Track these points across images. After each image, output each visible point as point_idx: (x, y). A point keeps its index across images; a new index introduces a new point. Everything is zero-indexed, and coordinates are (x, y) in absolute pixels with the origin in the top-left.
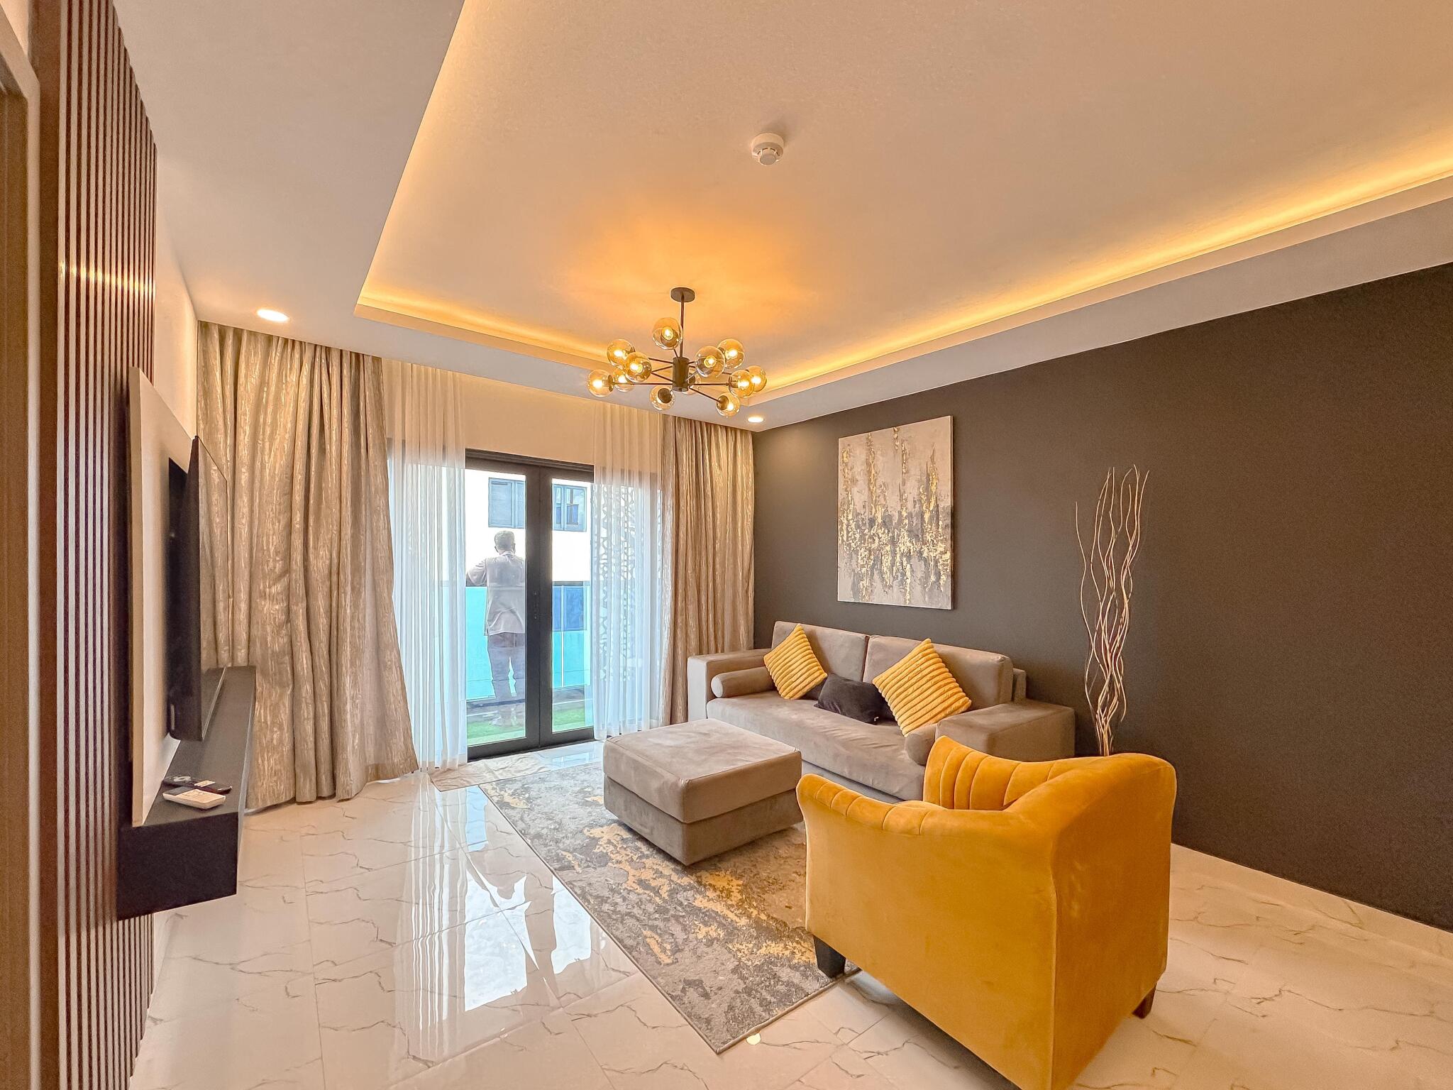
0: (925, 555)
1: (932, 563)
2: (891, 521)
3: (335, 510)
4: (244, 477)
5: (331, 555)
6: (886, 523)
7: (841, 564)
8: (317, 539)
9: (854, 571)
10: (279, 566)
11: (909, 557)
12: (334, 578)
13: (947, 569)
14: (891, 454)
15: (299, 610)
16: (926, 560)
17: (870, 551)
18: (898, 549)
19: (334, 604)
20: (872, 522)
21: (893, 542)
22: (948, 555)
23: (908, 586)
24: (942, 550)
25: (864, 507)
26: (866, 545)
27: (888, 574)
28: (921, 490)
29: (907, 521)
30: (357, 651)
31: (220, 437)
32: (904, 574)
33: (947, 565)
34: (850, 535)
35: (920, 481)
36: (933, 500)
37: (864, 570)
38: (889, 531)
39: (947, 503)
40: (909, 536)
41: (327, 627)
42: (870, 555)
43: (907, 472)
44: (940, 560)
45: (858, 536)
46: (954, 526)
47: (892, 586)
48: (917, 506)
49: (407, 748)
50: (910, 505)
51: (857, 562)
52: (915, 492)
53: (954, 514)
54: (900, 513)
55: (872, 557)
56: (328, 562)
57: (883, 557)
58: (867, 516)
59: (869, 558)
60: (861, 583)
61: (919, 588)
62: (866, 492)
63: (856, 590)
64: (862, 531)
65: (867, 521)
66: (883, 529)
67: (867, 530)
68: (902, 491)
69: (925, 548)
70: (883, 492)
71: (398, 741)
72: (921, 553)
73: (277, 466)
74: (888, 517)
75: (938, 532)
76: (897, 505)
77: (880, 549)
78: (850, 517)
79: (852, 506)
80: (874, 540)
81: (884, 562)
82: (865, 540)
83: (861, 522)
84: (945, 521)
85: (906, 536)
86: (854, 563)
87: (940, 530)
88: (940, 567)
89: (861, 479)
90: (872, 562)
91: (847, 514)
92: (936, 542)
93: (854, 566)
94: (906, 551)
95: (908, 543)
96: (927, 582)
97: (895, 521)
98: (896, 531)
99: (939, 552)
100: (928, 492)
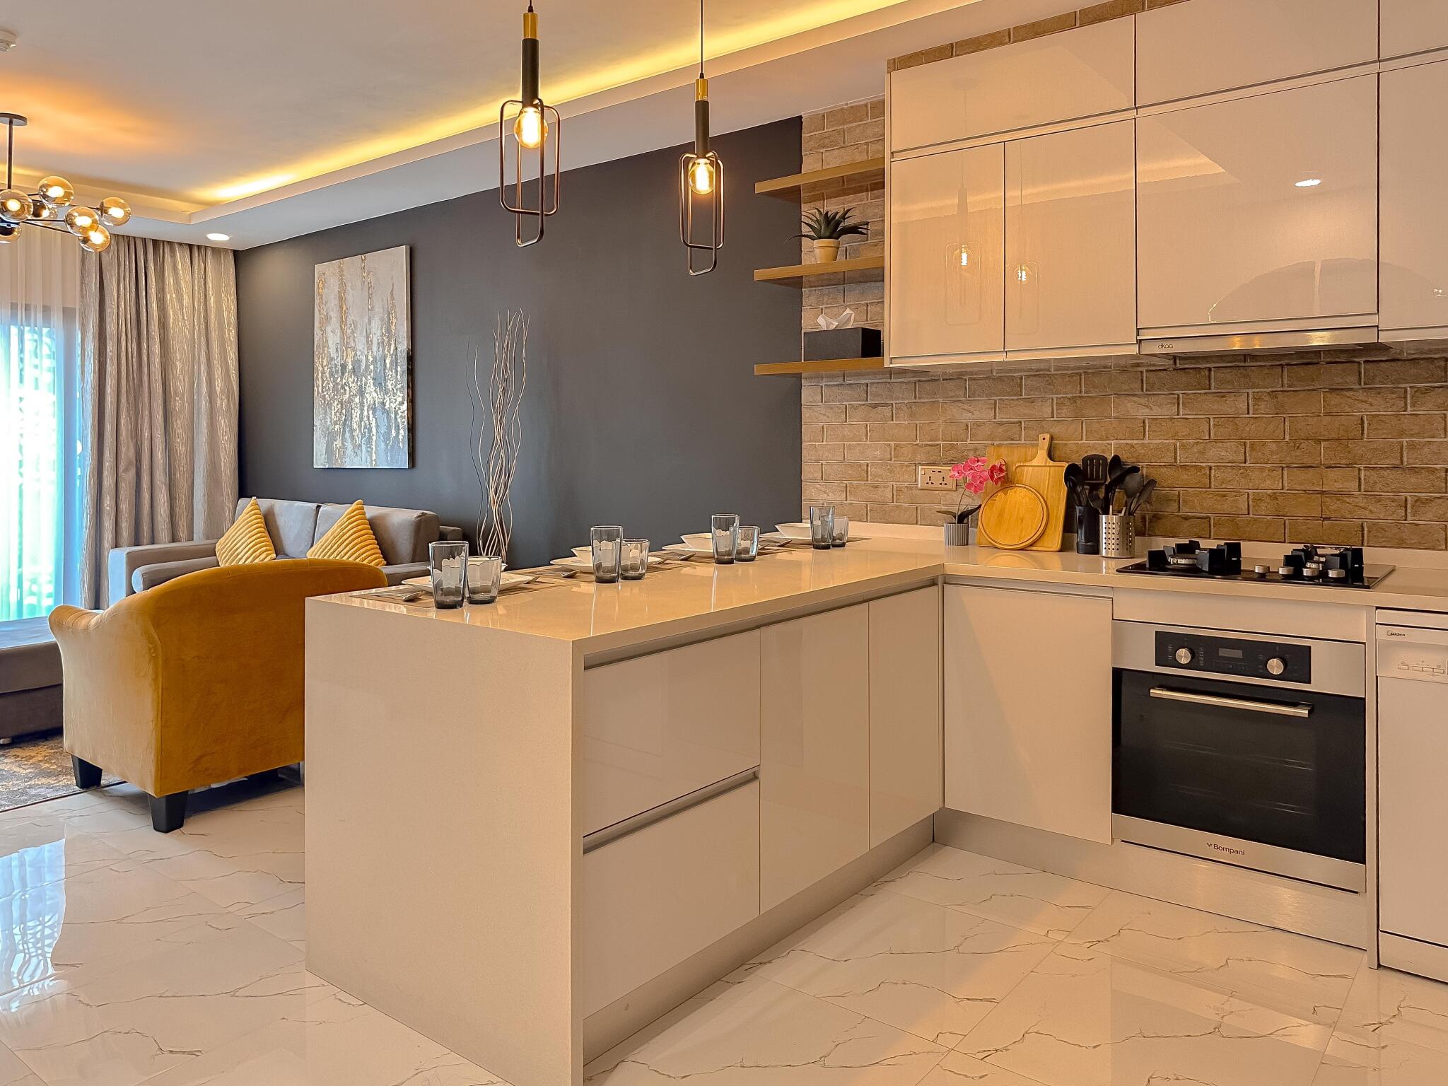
0: (387, 406)
1: (393, 416)
2: (359, 367)
6: (355, 369)
7: (317, 421)
9: (327, 429)
11: (374, 410)
14: (359, 283)
17: (342, 404)
18: (365, 400)
20: (344, 367)
21: (361, 392)
22: (405, 407)
23: (373, 443)
24: (400, 399)
25: (337, 351)
26: (339, 397)
27: (358, 430)
28: (383, 331)
29: (372, 367)
32: (370, 430)
33: (405, 417)
34: (324, 385)
35: (382, 319)
36: (393, 342)
37: (337, 427)
38: (357, 380)
39: (404, 345)
40: (374, 385)
42: (342, 409)
43: (373, 308)
44: (399, 412)
45: (331, 386)
46: (411, 372)
47: (358, 445)
48: (381, 349)
50: (375, 348)
51: (331, 418)
52: (379, 333)
53: (411, 359)
54: (367, 357)
55: (344, 411)
57: (353, 411)
58: (339, 362)
59: (341, 412)
60: (334, 443)
61: (382, 446)
62: (338, 331)
63: (329, 451)
64: (335, 381)
65: (340, 368)
66: (353, 376)
67: (339, 379)
68: (369, 332)
69: (387, 399)
70: (353, 332)
72: (383, 404)
74: (356, 363)
75: (397, 380)
76: (364, 348)
77: (350, 401)
78: (325, 364)
79: (326, 349)
80: (345, 390)
81: (354, 416)
82: (337, 391)
83: (334, 370)
84: (402, 367)
85: (372, 384)
86: (329, 420)
87: (399, 377)
88: (399, 420)
89: (334, 315)
90: (344, 417)
91: (323, 359)
92: (395, 391)
93: (329, 423)
94: (372, 402)
95: (374, 393)
96: (389, 438)
97: (363, 366)
98: (364, 378)
99: (398, 403)
100: (389, 333)
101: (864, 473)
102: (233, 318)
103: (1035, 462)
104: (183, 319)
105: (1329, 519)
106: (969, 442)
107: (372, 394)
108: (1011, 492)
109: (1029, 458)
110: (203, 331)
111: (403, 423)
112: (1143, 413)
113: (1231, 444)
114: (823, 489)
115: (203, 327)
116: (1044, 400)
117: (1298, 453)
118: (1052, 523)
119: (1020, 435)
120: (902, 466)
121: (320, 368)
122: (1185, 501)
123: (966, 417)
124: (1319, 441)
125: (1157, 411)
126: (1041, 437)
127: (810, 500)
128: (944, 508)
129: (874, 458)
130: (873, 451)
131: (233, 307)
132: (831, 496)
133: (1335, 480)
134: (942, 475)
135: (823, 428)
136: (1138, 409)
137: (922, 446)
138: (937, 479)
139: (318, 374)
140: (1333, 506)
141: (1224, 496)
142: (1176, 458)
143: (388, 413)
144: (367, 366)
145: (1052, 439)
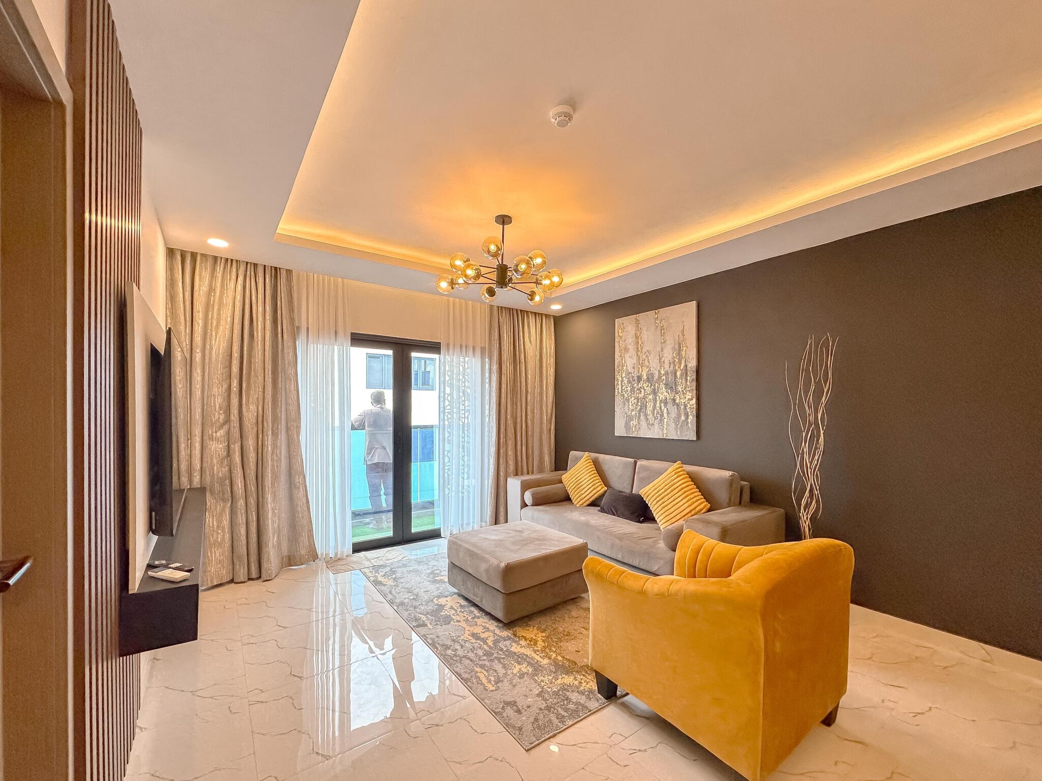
0: (677, 401)
1: (683, 407)
2: (653, 377)
3: (261, 378)
4: (198, 356)
5: (258, 409)
6: (650, 379)
7: (617, 409)
8: (248, 399)
9: (626, 414)
10: (222, 417)
11: (666, 404)
12: (260, 426)
13: (693, 411)
14: (653, 328)
15: (236, 448)
16: (678, 405)
17: (638, 400)
18: (658, 398)
19: (260, 444)
20: (639, 378)
21: (655, 392)
22: (694, 401)
23: (665, 423)
24: (689, 397)
25: (633, 367)
26: (635, 395)
27: (651, 415)
28: (675, 355)
29: (664, 377)
30: (275, 477)
31: (182, 328)
32: (662, 415)
33: (693, 408)
34: (623, 388)
35: (673, 348)
36: (683, 361)
37: (633, 413)
38: (651, 385)
39: (693, 363)
40: (665, 388)
41: (254, 460)
42: (638, 402)
43: (664, 342)
44: (688, 405)
45: (629, 389)
46: (698, 379)
47: (653, 424)
48: (672, 366)
49: (310, 544)
51: (629, 407)
52: (670, 357)
53: (699, 371)
54: (659, 372)
55: (639, 404)
56: (255, 414)
57: (647, 404)
58: (635, 375)
59: (637, 404)
60: (632, 422)
61: (673, 425)
62: (635, 358)
63: (627, 426)
64: (632, 385)
65: (636, 378)
66: (647, 384)
67: (636, 385)
68: (661, 356)
69: (677, 397)
70: (647, 356)
71: (304, 540)
72: (674, 400)
73: (221, 347)
74: (650, 375)
75: (686, 385)
76: (657, 366)
77: (645, 398)
78: (624, 376)
79: (625, 367)
80: (641, 391)
81: (648, 407)
82: (634, 391)
83: (631, 379)
84: (692, 376)
85: (663, 388)
86: (627, 408)
87: (688, 383)
88: (688, 410)
89: (631, 348)
90: (639, 407)
91: (622, 373)
92: (685, 392)
93: (627, 411)
94: (663, 398)
95: (665, 393)
96: (679, 421)
97: (656, 377)
98: (656, 384)
99: (687, 399)
100: (679, 356)
121: (620, 378)
139: (618, 381)
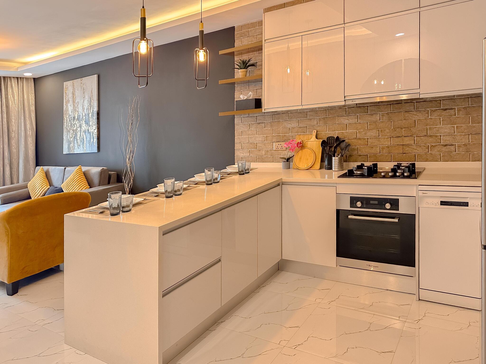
0: (90, 131)
1: (92, 134)
6: (78, 118)
7: (64, 138)
9: (68, 140)
11: (85, 132)
14: (80, 89)
17: (74, 131)
18: (82, 129)
20: (74, 118)
21: (80, 126)
22: (96, 131)
23: (85, 144)
24: (94, 128)
25: (72, 112)
26: (72, 128)
27: (79, 140)
28: (89, 104)
29: (84, 117)
32: (84, 140)
33: (96, 134)
34: (67, 125)
35: (88, 101)
36: (92, 108)
37: (72, 139)
38: (79, 122)
39: (96, 109)
40: (85, 124)
43: (85, 97)
44: (94, 133)
45: (70, 125)
46: (98, 118)
47: (80, 145)
48: (87, 111)
50: (85, 111)
52: (87, 105)
53: (98, 114)
54: (82, 114)
55: (74, 133)
57: (77, 133)
58: (72, 116)
60: (71, 145)
61: (88, 145)
62: (72, 105)
63: (69, 148)
64: (71, 123)
66: (77, 121)
67: (73, 122)
68: (83, 105)
69: (90, 128)
70: (77, 105)
72: (88, 130)
74: (79, 116)
75: (93, 121)
76: (81, 111)
77: (76, 130)
78: (67, 117)
79: (68, 112)
80: (75, 126)
81: (78, 135)
82: (72, 126)
83: (71, 119)
84: (95, 117)
85: (84, 123)
86: (69, 137)
87: (94, 120)
88: (94, 135)
89: (71, 100)
90: (74, 135)
91: (67, 115)
92: (93, 125)
93: (69, 138)
94: (84, 130)
95: (85, 126)
96: (90, 142)
97: (81, 118)
98: (81, 122)
99: (94, 129)
100: (90, 105)
101: (255, 146)
102: (34, 102)
103: (311, 140)
104: (15, 104)
105: (405, 153)
106: (290, 134)
107: (84, 127)
108: (304, 150)
109: (310, 138)
110: (22, 108)
111: (95, 136)
112: (346, 122)
113: (375, 131)
114: (242, 152)
115: (22, 106)
116: (314, 119)
117: (396, 132)
118: (317, 160)
119: (307, 131)
120: (268, 143)
121: (66, 119)
122: (360, 150)
123: (289, 126)
124: (402, 128)
125: (351, 121)
126: (313, 131)
127: (237, 156)
128: (282, 157)
129: (259, 141)
130: (259, 139)
131: (34, 98)
132: (245, 154)
133: (407, 141)
134: (281, 145)
135: (242, 131)
136: (345, 121)
137: (275, 136)
138: (280, 147)
139: (65, 121)
140: (407, 149)
141: (372, 148)
142: (357, 136)
143: (90, 133)
144: (83, 117)
145: (317, 132)
